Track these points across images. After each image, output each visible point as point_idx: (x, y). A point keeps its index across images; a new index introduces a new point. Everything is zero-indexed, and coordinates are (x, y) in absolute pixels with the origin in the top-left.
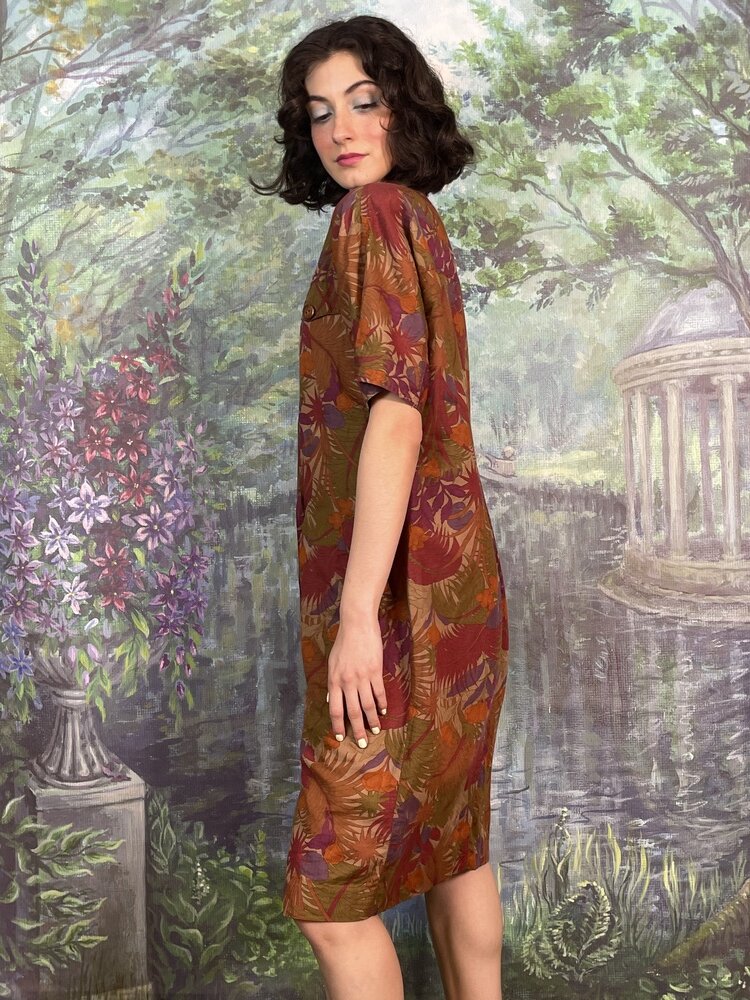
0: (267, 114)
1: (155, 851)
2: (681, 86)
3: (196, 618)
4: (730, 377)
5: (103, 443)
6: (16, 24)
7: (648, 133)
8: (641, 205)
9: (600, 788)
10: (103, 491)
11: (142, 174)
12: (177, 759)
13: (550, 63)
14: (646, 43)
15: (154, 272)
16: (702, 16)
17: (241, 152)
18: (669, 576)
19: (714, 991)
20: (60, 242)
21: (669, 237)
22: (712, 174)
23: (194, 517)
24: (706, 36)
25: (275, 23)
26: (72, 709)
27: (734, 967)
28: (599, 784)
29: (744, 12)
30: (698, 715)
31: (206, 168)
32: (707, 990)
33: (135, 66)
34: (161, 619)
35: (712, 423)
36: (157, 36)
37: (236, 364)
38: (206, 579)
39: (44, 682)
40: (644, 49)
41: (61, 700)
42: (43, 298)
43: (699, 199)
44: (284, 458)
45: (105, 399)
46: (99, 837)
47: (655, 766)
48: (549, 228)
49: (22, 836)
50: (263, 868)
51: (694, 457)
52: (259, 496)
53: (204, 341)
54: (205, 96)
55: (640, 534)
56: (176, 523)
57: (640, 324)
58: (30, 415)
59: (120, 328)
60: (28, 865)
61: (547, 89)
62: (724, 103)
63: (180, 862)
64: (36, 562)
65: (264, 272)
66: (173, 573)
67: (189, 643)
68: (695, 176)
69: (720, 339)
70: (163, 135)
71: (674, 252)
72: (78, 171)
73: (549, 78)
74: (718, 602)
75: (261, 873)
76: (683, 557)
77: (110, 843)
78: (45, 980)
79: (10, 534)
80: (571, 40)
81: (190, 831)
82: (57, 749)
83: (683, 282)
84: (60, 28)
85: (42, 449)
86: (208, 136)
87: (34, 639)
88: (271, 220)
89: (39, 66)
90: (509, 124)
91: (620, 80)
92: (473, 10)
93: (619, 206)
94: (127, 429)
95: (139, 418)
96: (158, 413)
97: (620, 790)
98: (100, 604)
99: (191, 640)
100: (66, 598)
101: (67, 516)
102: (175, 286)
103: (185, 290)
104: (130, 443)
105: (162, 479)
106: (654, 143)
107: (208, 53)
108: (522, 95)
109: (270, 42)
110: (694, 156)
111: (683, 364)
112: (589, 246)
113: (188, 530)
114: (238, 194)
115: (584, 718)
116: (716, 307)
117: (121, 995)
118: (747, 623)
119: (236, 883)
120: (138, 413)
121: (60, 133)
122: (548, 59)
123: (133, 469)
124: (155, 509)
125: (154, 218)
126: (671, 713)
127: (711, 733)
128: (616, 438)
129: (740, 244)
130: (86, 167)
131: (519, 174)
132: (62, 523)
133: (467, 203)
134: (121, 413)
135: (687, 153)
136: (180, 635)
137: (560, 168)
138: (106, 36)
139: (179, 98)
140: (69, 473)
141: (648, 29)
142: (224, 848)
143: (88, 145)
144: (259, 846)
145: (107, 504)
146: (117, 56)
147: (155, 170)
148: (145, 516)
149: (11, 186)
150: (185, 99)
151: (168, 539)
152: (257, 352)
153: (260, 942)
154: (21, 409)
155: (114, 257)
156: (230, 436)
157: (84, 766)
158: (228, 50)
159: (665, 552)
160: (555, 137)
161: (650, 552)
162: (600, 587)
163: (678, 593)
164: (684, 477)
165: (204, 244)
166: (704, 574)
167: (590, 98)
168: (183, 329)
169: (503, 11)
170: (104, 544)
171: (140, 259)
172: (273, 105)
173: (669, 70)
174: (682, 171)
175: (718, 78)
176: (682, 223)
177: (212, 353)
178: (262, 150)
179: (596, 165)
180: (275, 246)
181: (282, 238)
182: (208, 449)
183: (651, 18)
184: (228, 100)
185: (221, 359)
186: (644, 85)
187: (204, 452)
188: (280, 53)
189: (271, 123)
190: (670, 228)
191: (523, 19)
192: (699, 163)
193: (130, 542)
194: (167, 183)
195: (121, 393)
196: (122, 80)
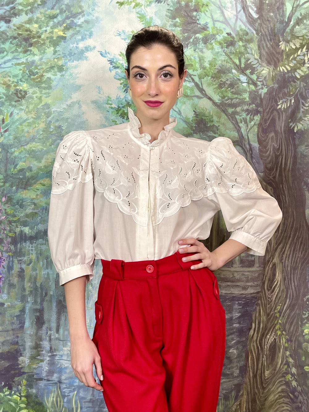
0: (41, 56)
2: (228, 59)
7: (212, 79)
8: (208, 111)
14: (214, 39)
16: (238, 29)
17: (28, 73)
21: (219, 126)
22: (239, 99)
24: (240, 38)
25: (47, 14)
29: (256, 29)
31: (12, 79)
37: (21, 170)
38: (4, 267)
40: (213, 41)
43: (233, 110)
44: (42, 214)
50: (25, 396)
52: (30, 231)
53: (7, 159)
54: (12, 46)
62: (246, 68)
65: (37, 129)
68: (232, 99)
71: (221, 132)
74: (230, 285)
75: (23, 399)
80: (181, 34)
86: (12, 64)
88: (41, 105)
91: (201, 54)
92: (137, 17)
93: (198, 111)
106: (214, 84)
107: (14, 25)
109: (44, 23)
110: (232, 90)
112: (184, 128)
114: (26, 92)
118: (241, 294)
119: (12, 403)
129: (249, 131)
133: (131, 104)
135: (229, 89)
141: (215, 32)
142: (7, 387)
144: (23, 387)
150: (2, 46)
152: (32, 166)
156: (18, 203)
158: (24, 25)
164: (219, 231)
165: (9, 114)
167: (188, 61)
169: (151, 18)
172: (44, 52)
173: (223, 52)
174: (226, 97)
175: (244, 57)
176: (225, 120)
177: (11, 164)
178: (38, 72)
179: (189, 91)
180: (42, 117)
181: (45, 113)
182: (7, 208)
183: (216, 27)
184: (23, 48)
185: (15, 168)
186: (212, 57)
187: (5, 210)
188: (49, 29)
189: (43, 60)
190: (220, 121)
191: (160, 23)
192: (234, 94)
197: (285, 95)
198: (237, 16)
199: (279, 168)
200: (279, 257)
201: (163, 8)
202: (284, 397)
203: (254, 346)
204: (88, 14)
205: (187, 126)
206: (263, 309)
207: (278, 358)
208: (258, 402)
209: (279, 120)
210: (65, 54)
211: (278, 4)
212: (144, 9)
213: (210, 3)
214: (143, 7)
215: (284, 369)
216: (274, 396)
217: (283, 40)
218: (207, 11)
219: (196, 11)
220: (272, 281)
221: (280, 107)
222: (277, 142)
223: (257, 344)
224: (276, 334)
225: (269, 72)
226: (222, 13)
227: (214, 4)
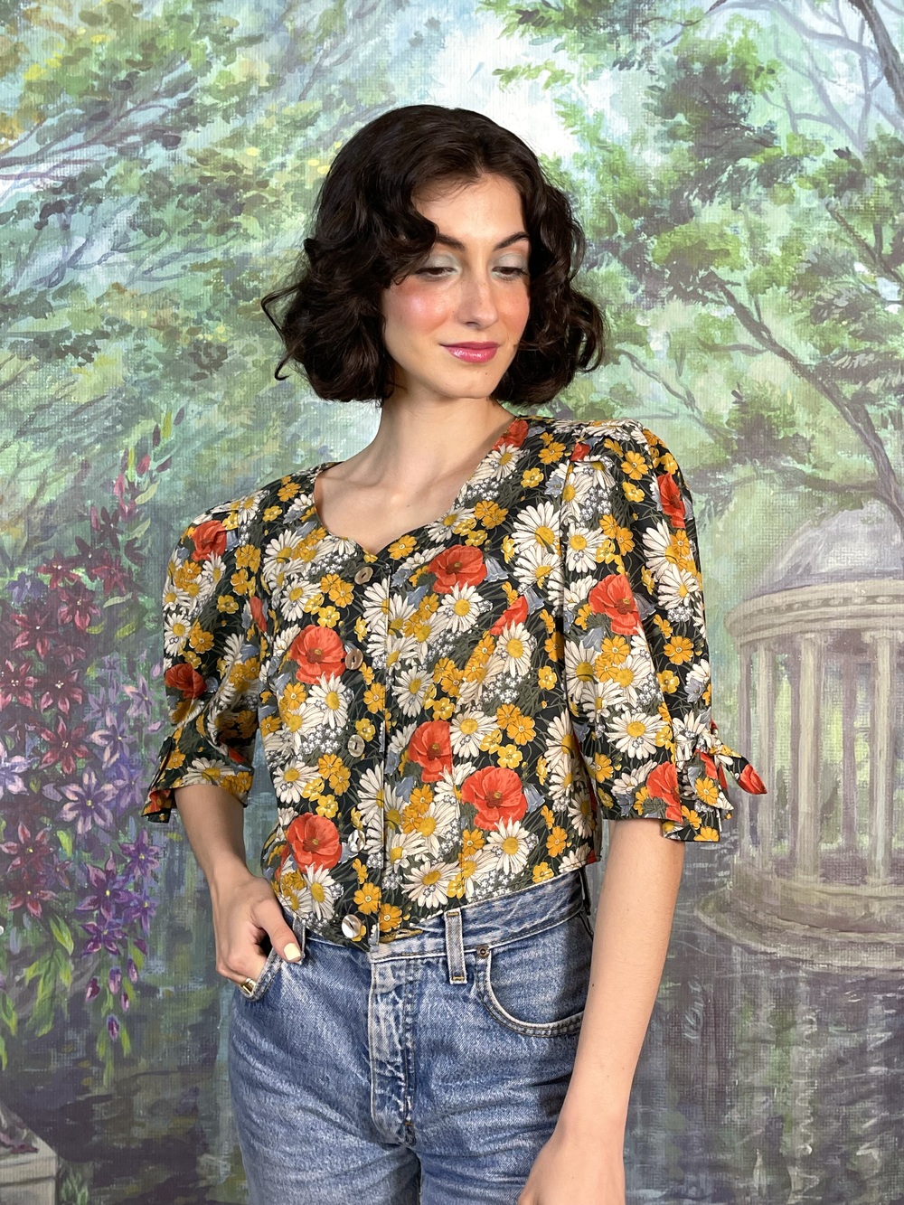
0: (267, 242)
2: (840, 231)
3: (139, 930)
4: (888, 634)
5: (22, 683)
7: (790, 294)
8: (778, 392)
9: (684, 1188)
10: (19, 749)
11: (91, 316)
12: (103, 1123)
13: (662, 192)
14: (794, 170)
15: (102, 451)
16: (873, 136)
17: (229, 292)
18: (792, 900)
21: (813, 437)
22: (877, 354)
24: (878, 164)
25: (286, 117)
28: (681, 1182)
30: (822, 1094)
33: (88, 165)
34: (91, 930)
35: (861, 697)
36: (121, 126)
38: (155, 877)
40: (791, 178)
43: (857, 387)
45: (29, 624)
47: (759, 1161)
48: (649, 418)
51: (834, 740)
53: (167, 549)
54: (184, 213)
55: (756, 843)
56: (118, 797)
57: (769, 555)
61: (656, 225)
62: (897, 257)
65: (255, 458)
66: (110, 867)
67: (129, 964)
68: (853, 355)
69: (876, 581)
70: (122, 264)
71: (818, 456)
72: (3, 307)
73: (659, 211)
74: (856, 940)
76: (811, 878)
80: (691, 160)
83: (829, 499)
86: (184, 267)
88: (268, 387)
90: (602, 271)
91: (757, 218)
92: (558, 113)
93: (746, 391)
94: (56, 666)
95: (75, 651)
96: (100, 647)
97: (709, 1191)
98: (8, 906)
99: (131, 962)
102: (131, 473)
103: (145, 479)
104: (59, 686)
105: (102, 737)
106: (798, 307)
107: (190, 153)
108: (620, 233)
109: (276, 142)
110: (853, 327)
111: (827, 613)
112: (702, 444)
113: (134, 809)
114: (223, 350)
115: (667, 1092)
116: (874, 536)
118: (893, 971)
120: (75, 645)
122: (659, 185)
123: (62, 722)
124: (90, 778)
125: (105, 378)
126: (784, 1090)
127: (837, 1118)
128: (729, 709)
130: (14, 303)
131: (612, 341)
134: (49, 644)
135: (844, 323)
136: (116, 953)
137: (668, 335)
138: (49, 122)
139: (148, 213)
141: (797, 151)
143: (18, 272)
145: (23, 769)
146: (64, 151)
147: (110, 311)
148: (75, 788)
150: (155, 215)
151: (105, 820)
155: (48, 429)
158: (218, 150)
159: (788, 868)
160: (664, 293)
161: (766, 869)
162: (698, 914)
163: (802, 927)
164: (819, 768)
165: (173, 417)
166: (839, 902)
167: (714, 240)
168: (139, 532)
169: (600, 116)
170: (16, 824)
171: (85, 433)
172: (278, 230)
173: (824, 208)
174: (835, 347)
175: (890, 222)
176: (832, 418)
178: (259, 290)
179: (718, 333)
180: (271, 424)
181: (281, 413)
183: (802, 136)
184: (215, 220)
186: (789, 227)
187: (161, 702)
188: (291, 160)
189: (275, 253)
190: (815, 424)
191: (626, 129)
192: (858, 337)
193: (53, 821)
194: (126, 329)
195: (51, 616)
196: (70, 184)
198: (868, 99)
201: (638, 85)
205: (713, 442)
212: (576, 89)
213: (780, 65)
214: (574, 83)
218: (772, 89)
219: (738, 89)
226: (821, 91)
227: (794, 66)
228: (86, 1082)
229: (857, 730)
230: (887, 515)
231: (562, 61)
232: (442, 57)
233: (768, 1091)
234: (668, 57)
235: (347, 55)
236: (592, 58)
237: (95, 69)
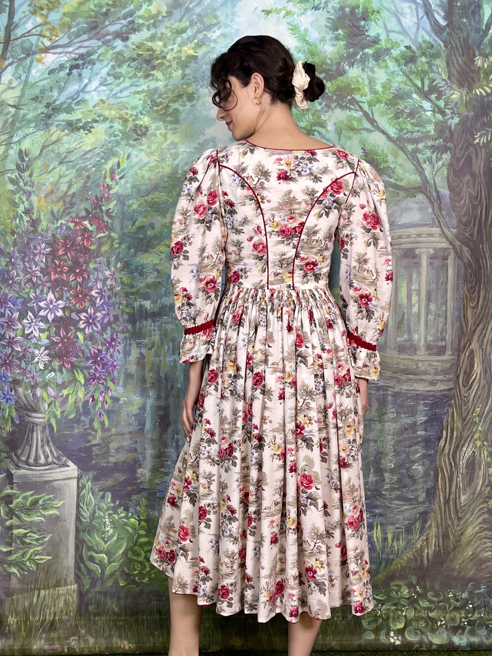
0: (166, 82)
1: (82, 508)
2: (407, 80)
3: (112, 375)
5: (62, 270)
6: (20, 20)
7: (386, 106)
8: (380, 148)
10: (60, 298)
11: (91, 113)
12: (97, 455)
14: (388, 54)
15: (96, 171)
16: (420, 40)
17: (150, 103)
18: (386, 362)
19: (399, 599)
20: (41, 151)
21: (395, 167)
22: (422, 132)
23: (114, 316)
24: (422, 52)
25: (174, 29)
26: (37, 424)
27: (410, 586)
29: (445, 40)
30: (398, 442)
32: (394, 598)
33: (90, 48)
34: (92, 374)
35: (414, 276)
36: (103, 32)
37: (141, 228)
38: (119, 352)
39: (21, 408)
40: (386, 58)
41: (30, 419)
42: (30, 183)
43: (414, 146)
44: (167, 284)
45: (64, 245)
46: (49, 499)
47: (372, 471)
49: (4, 497)
50: (145, 520)
51: (403, 295)
52: (152, 305)
53: (123, 213)
54: (130, 69)
56: (103, 318)
58: (19, 252)
59: (75, 203)
60: (7, 514)
61: (331, 78)
62: (431, 91)
63: (96, 515)
64: (19, 338)
65: (160, 174)
66: (100, 348)
67: (108, 388)
68: (412, 133)
69: (421, 228)
70: (104, 91)
71: (398, 176)
72: (53, 109)
73: (331, 71)
74: (412, 378)
75: (143, 523)
76: (394, 352)
77: (56, 503)
78: (14, 581)
79: (4, 320)
80: (345, 49)
81: (103, 497)
82: (27, 447)
83: (402, 193)
84: (46, 23)
85: (25, 271)
86: (130, 93)
87: (16, 382)
88: (166, 144)
89: (32, 45)
91: (372, 74)
92: (289, 28)
93: (367, 148)
94: (76, 263)
95: (84, 256)
96: (95, 255)
98: (56, 364)
100: (36, 360)
101: (38, 313)
102: (108, 180)
103: (114, 183)
104: (77, 271)
105: (96, 293)
106: (389, 112)
107: (133, 44)
109: (170, 40)
110: (412, 121)
111: (401, 241)
113: (110, 323)
114: (147, 128)
116: (420, 209)
117: (58, 591)
118: (428, 391)
119: (128, 528)
120: (84, 254)
121: (44, 86)
122: (331, 60)
123: (79, 286)
124: (91, 310)
125: (97, 140)
127: (404, 453)
129: (435, 174)
130: (58, 107)
131: (311, 126)
132: (35, 316)
134: (73, 253)
135: (408, 119)
136: (103, 384)
137: (335, 124)
138: (73, 30)
139: (115, 69)
140: (41, 287)
141: (389, 46)
142: (122, 508)
143: (60, 94)
144: (143, 508)
145: (63, 306)
146: (79, 42)
147: (99, 111)
148: (85, 314)
149: (13, 116)
150: (118, 70)
151: (97, 328)
152: (154, 222)
153: (141, 563)
154: (14, 248)
156: (137, 270)
157: (42, 457)
158: (145, 42)
159: (384, 348)
160: (333, 105)
163: (389, 373)
164: (397, 306)
165: (126, 157)
166: (405, 362)
167: (354, 84)
168: (111, 206)
169: (306, 30)
170: (59, 329)
171: (88, 163)
172: (170, 77)
173: (400, 70)
174: (405, 129)
175: (427, 77)
176: (403, 159)
177: (128, 220)
178: (162, 103)
179: (356, 123)
180: (167, 160)
181: (171, 155)
182: (123, 277)
183: (391, 40)
184: (144, 73)
185: (133, 224)
186: (385, 78)
187: (121, 278)
188: (176, 47)
189: (168, 87)
190: (396, 162)
191: (317, 36)
192: (414, 125)
193: (75, 328)
194: (106, 119)
195: (74, 242)
196: (82, 56)
197: (484, 125)
198: (418, 24)
199: (477, 223)
200: (478, 341)
201: (322, 17)
202: (487, 529)
203: (445, 461)
204: (227, 26)
206: (457, 412)
207: (477, 477)
208: (451, 537)
209: (476, 159)
210: (196, 78)
211: (473, 7)
212: (297, 19)
213: (382, 9)
214: (295, 16)
215: (486, 492)
216: (474, 528)
217: (480, 55)
218: (379, 20)
219: (364, 19)
220: (468, 374)
221: (477, 141)
222: (474, 188)
223: (449, 459)
224: (475, 446)
225: (461, 96)
226: (399, 21)
227: (388, 10)
228: (90, 438)
229: (413, 290)
230: (426, 200)
231: (290, 6)
232: (240, 4)
233: (375, 441)
234: (335, 5)
235: (199, 3)
236: (303, 5)
237: (92, 7)
